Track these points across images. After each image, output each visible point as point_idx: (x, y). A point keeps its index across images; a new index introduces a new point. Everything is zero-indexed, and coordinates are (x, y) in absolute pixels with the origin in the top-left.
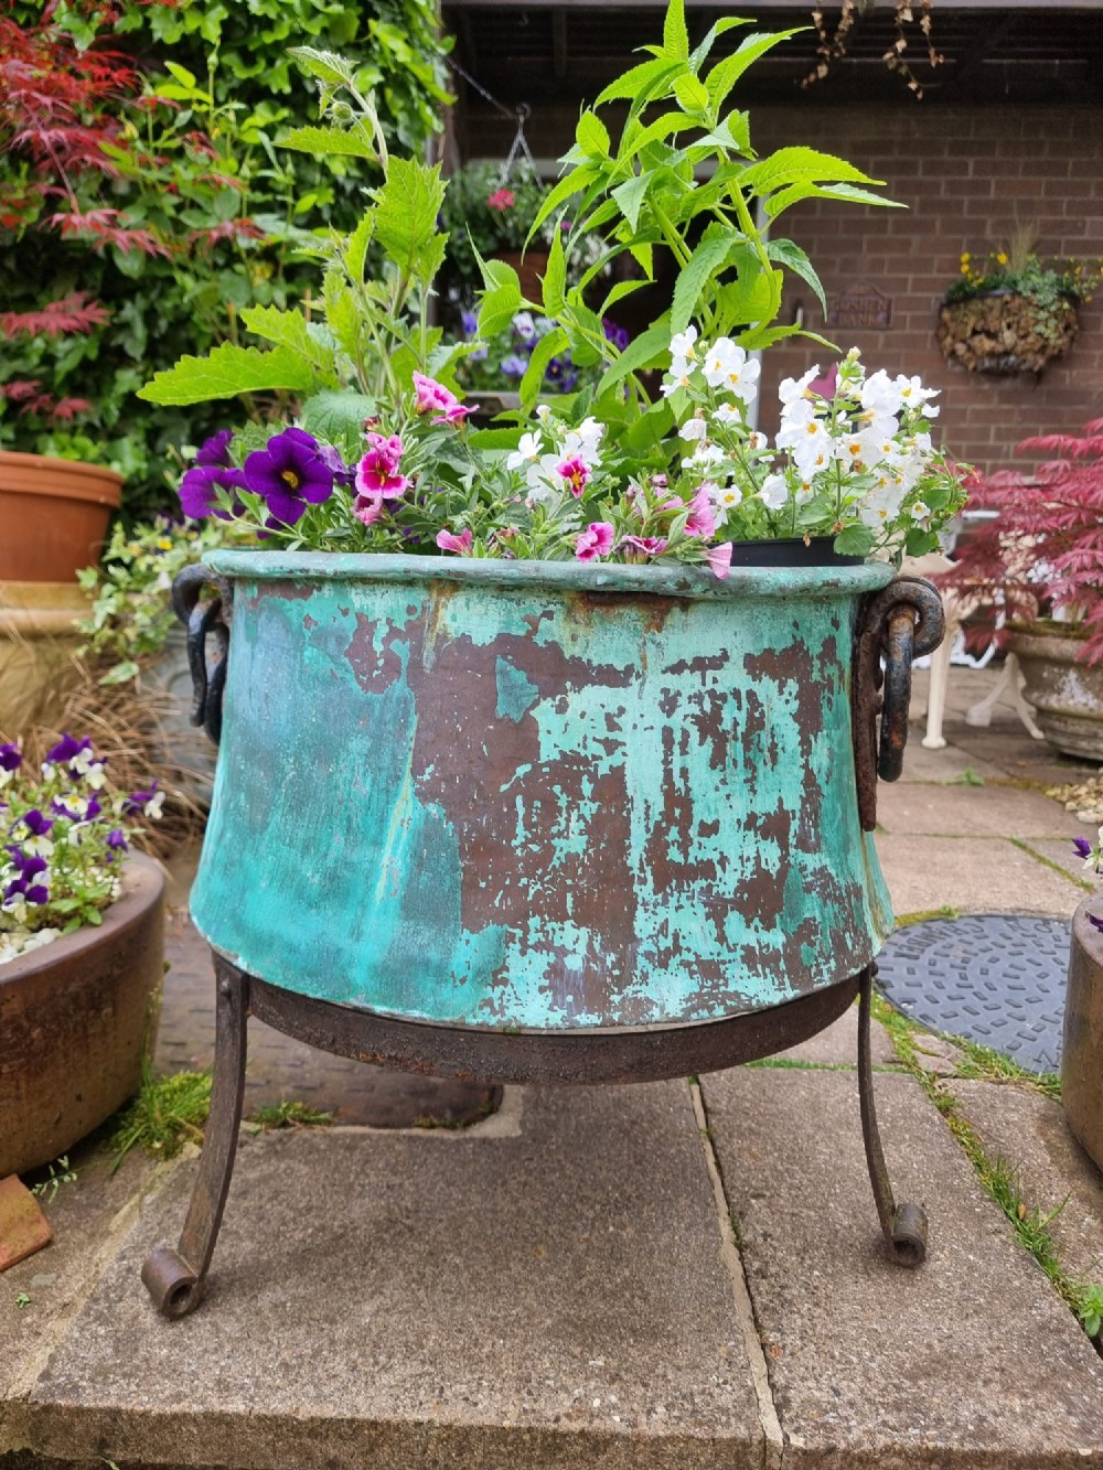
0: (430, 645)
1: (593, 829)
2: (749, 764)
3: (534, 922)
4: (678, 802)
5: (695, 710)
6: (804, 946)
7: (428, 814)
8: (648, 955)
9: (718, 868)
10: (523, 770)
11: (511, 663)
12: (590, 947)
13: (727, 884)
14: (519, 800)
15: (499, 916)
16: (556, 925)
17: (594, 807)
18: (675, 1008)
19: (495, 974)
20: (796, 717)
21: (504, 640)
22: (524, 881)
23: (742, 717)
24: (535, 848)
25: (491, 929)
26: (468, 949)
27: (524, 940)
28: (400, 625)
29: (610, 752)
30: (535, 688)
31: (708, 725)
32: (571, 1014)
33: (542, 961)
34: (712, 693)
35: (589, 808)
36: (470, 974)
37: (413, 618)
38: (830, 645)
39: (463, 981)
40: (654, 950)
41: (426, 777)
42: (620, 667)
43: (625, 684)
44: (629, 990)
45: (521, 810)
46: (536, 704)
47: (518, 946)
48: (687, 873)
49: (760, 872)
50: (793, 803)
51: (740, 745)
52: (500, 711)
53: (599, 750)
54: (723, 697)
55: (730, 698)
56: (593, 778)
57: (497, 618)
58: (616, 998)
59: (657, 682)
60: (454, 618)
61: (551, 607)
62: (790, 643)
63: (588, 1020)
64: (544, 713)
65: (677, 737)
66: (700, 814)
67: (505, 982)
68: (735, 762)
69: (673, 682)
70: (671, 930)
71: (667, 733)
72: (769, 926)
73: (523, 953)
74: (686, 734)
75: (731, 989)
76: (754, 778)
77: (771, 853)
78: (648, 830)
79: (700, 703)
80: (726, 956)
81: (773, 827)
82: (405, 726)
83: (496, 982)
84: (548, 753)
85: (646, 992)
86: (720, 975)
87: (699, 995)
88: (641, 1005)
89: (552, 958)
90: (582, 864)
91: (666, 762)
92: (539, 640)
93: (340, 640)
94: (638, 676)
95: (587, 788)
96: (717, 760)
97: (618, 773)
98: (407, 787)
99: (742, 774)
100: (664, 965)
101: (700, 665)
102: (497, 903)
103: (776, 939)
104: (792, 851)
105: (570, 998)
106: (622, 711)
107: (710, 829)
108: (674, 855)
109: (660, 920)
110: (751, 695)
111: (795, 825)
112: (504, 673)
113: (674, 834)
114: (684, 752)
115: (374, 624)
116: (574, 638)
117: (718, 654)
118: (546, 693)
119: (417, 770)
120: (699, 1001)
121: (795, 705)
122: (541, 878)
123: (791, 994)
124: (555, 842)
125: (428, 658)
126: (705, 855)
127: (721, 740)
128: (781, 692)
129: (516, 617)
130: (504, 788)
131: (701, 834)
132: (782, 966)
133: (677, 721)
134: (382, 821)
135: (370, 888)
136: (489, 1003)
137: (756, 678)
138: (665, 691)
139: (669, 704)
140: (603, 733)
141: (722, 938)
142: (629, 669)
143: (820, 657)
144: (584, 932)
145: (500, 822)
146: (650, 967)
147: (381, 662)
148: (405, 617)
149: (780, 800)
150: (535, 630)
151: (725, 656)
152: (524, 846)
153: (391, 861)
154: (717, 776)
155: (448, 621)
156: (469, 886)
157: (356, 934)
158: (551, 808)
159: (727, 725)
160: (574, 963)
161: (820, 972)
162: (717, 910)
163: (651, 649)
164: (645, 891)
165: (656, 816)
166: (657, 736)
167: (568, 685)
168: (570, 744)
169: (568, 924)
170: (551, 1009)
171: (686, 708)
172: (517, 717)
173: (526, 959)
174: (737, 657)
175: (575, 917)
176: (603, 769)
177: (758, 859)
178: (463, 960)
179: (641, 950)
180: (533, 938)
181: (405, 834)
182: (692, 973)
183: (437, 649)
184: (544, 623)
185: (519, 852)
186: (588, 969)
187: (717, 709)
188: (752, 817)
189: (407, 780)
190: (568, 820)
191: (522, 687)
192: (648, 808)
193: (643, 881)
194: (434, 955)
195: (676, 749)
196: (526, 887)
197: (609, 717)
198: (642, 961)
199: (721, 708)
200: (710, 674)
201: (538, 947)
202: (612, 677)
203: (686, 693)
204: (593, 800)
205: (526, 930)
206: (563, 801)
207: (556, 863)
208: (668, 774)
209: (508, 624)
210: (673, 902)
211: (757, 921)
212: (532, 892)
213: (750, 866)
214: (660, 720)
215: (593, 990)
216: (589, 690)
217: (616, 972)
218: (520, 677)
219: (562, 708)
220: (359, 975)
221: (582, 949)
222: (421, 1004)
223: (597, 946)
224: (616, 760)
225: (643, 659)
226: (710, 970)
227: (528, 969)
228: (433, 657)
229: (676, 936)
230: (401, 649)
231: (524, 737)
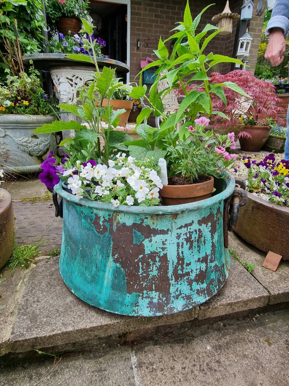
0: (115, 224)
1: (159, 269)
2: (199, 246)
3: (145, 292)
4: (181, 259)
5: (185, 237)
6: (211, 286)
7: (117, 266)
8: (173, 297)
9: (191, 273)
10: (141, 256)
11: (137, 230)
12: (159, 296)
13: (193, 276)
14: (140, 263)
15: (136, 291)
16: (151, 292)
17: (160, 264)
18: (180, 309)
19: (136, 304)
20: (210, 231)
21: (134, 224)
22: (142, 282)
23: (197, 236)
24: (144, 275)
25: (134, 294)
26: (129, 298)
27: (142, 296)
28: (107, 219)
29: (163, 250)
30: (143, 236)
31: (188, 240)
32: (155, 313)
33: (147, 301)
34: (189, 232)
35: (158, 264)
36: (129, 304)
37: (110, 217)
38: (219, 209)
39: (128, 306)
40: (175, 295)
41: (116, 257)
42: (166, 230)
43: (167, 233)
44: (169, 306)
45: (141, 266)
46: (144, 240)
47: (141, 297)
48: (183, 276)
49: (201, 271)
50: (209, 252)
51: (196, 243)
52: (134, 243)
53: (161, 250)
54: (192, 232)
55: (194, 232)
56: (159, 257)
57: (133, 219)
58: (166, 308)
59: (175, 232)
60: (121, 219)
61: (147, 216)
62: (209, 213)
63: (158, 314)
64: (146, 242)
65: (181, 244)
66: (186, 261)
67: (138, 306)
68: (195, 247)
69: (179, 231)
70: (179, 290)
71: (178, 244)
72: (202, 283)
73: (142, 299)
74: (183, 243)
75: (194, 301)
76: (200, 249)
77: (203, 266)
78: (173, 267)
79: (186, 235)
80: (192, 293)
81: (204, 260)
82: (110, 244)
83: (136, 306)
84: (147, 252)
85: (173, 305)
86: (191, 298)
87: (186, 304)
88: (172, 309)
89: (150, 300)
90: (157, 277)
91: (178, 251)
92: (144, 225)
93: (91, 220)
94: (170, 231)
95: (157, 259)
96: (191, 247)
97: (165, 255)
98: (111, 259)
99: (197, 249)
100: (177, 298)
101: (186, 226)
102: (135, 287)
103: (204, 286)
104: (208, 264)
105: (154, 309)
106: (166, 240)
107: (188, 265)
108: (180, 272)
109: (176, 288)
110: (199, 230)
111: (209, 258)
112: (135, 233)
113: (180, 267)
114: (182, 248)
115: (100, 217)
116: (153, 223)
117: (191, 222)
118: (146, 238)
119: (113, 255)
120: (186, 305)
121: (210, 228)
122: (146, 281)
123: (208, 298)
124: (150, 273)
125: (115, 228)
126: (187, 271)
127: (192, 243)
128: (207, 227)
129: (138, 219)
130: (136, 261)
131: (186, 266)
132: (206, 292)
133: (180, 241)
134: (105, 266)
135: (103, 282)
136: (134, 311)
137: (200, 225)
138: (177, 234)
139: (178, 237)
140: (162, 246)
141: (191, 289)
142: (168, 230)
143: (217, 214)
144: (158, 293)
145: (136, 269)
146: (174, 299)
147: (102, 227)
148: (108, 217)
149: (206, 253)
150: (143, 222)
151: (193, 222)
152: (142, 274)
153: (108, 276)
154: (190, 251)
155: (119, 219)
156: (128, 283)
157: (100, 292)
158: (148, 265)
159: (193, 239)
160: (155, 301)
161: (214, 291)
162: (190, 283)
163: (174, 224)
164: (172, 282)
165: (175, 264)
166: (176, 245)
167: (152, 235)
168: (153, 249)
169: (153, 292)
170: (150, 312)
171: (183, 237)
172: (139, 244)
173: (143, 300)
174: (196, 222)
175: (155, 290)
176: (162, 255)
177: (200, 268)
178: (127, 301)
179: (172, 296)
180: (145, 295)
181: (111, 270)
182: (184, 299)
183: (117, 226)
184: (145, 220)
185: (140, 276)
186: (159, 302)
187: (191, 236)
188: (199, 259)
189: (111, 257)
190: (153, 267)
191: (140, 236)
192: (173, 262)
193: (172, 280)
194: (120, 299)
195: (180, 247)
196: (143, 284)
197: (163, 242)
198: (172, 299)
199: (192, 235)
200: (189, 227)
201: (146, 297)
202: (163, 232)
203: (183, 234)
204: (159, 262)
205: (143, 294)
206: (151, 263)
207: (150, 278)
208: (178, 254)
209: (136, 220)
210: (179, 283)
211: (200, 283)
212: (144, 285)
213: (198, 271)
214: (176, 241)
215: (160, 307)
216: (157, 236)
217: (166, 302)
218: (139, 234)
219: (151, 241)
220: (102, 302)
221: (157, 297)
222: (118, 310)
223: (161, 296)
224: (165, 252)
225: (172, 227)
226: (189, 297)
227: (144, 303)
228: (116, 228)
229: (180, 291)
230: (107, 225)
231: (141, 249)
